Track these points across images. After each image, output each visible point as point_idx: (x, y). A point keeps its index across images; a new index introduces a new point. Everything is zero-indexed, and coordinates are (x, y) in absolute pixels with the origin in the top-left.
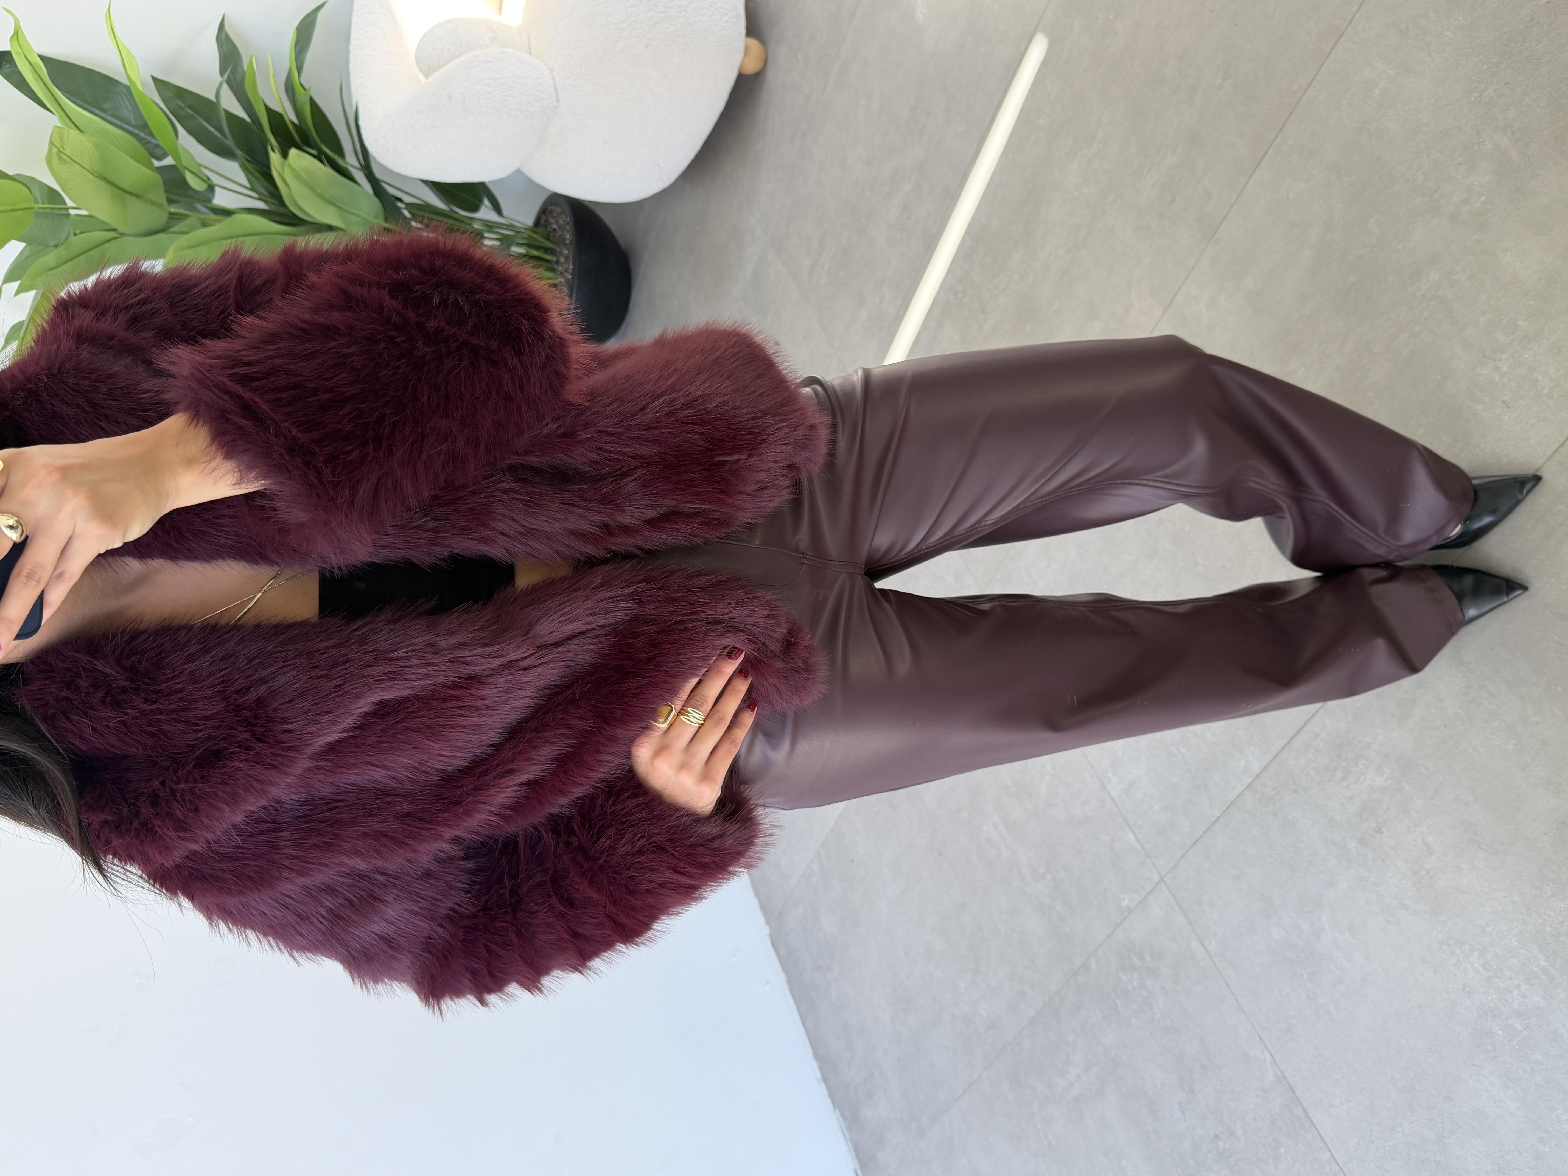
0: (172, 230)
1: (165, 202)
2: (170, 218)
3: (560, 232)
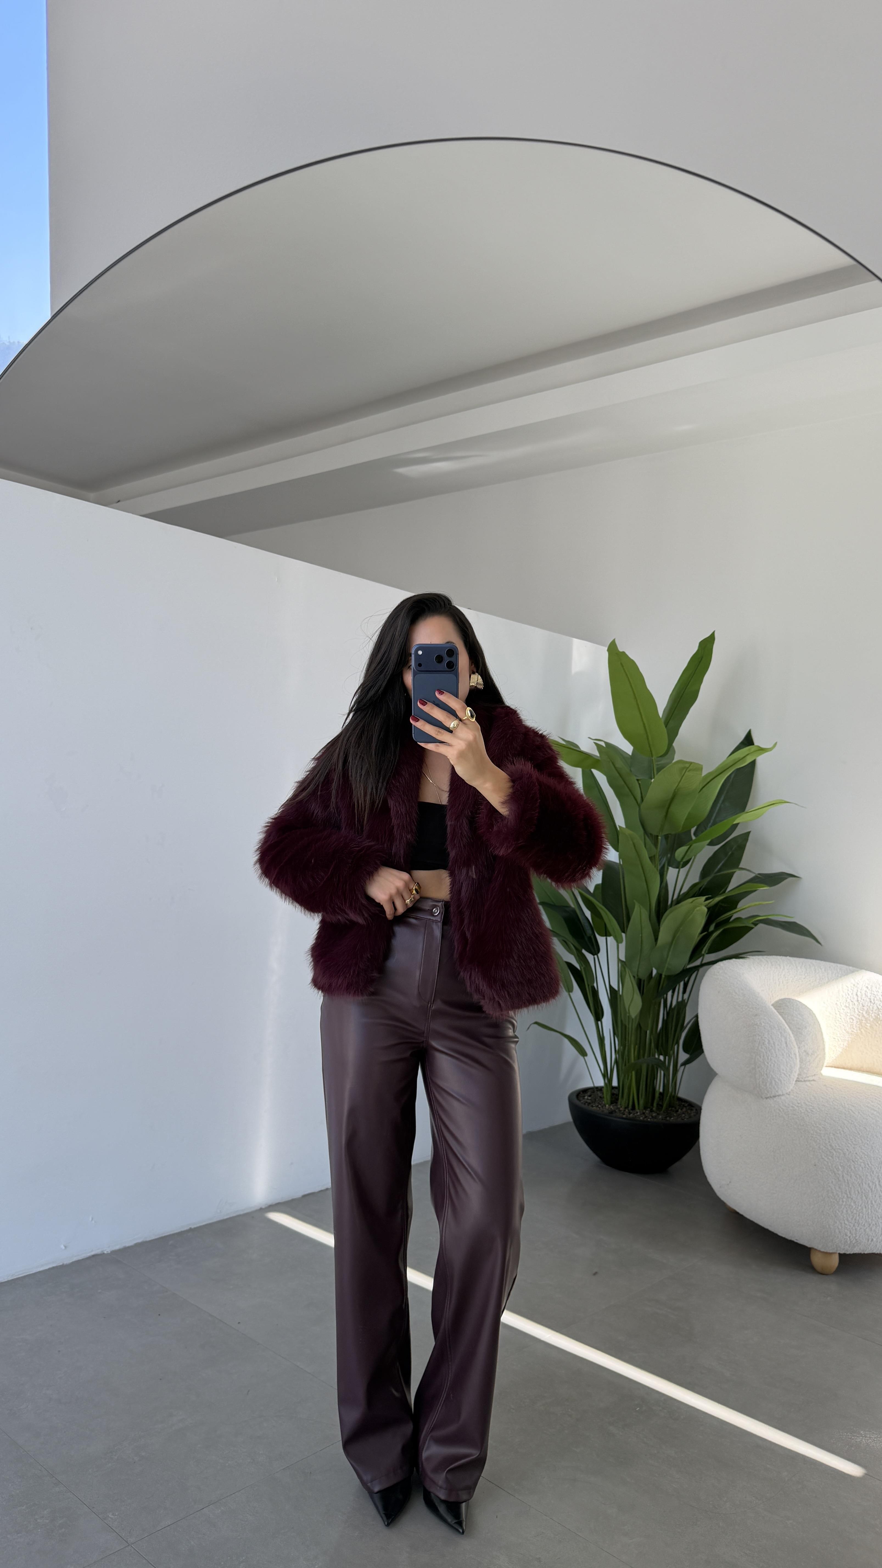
0: (647, 837)
1: (665, 832)
2: (655, 836)
3: (675, 1114)
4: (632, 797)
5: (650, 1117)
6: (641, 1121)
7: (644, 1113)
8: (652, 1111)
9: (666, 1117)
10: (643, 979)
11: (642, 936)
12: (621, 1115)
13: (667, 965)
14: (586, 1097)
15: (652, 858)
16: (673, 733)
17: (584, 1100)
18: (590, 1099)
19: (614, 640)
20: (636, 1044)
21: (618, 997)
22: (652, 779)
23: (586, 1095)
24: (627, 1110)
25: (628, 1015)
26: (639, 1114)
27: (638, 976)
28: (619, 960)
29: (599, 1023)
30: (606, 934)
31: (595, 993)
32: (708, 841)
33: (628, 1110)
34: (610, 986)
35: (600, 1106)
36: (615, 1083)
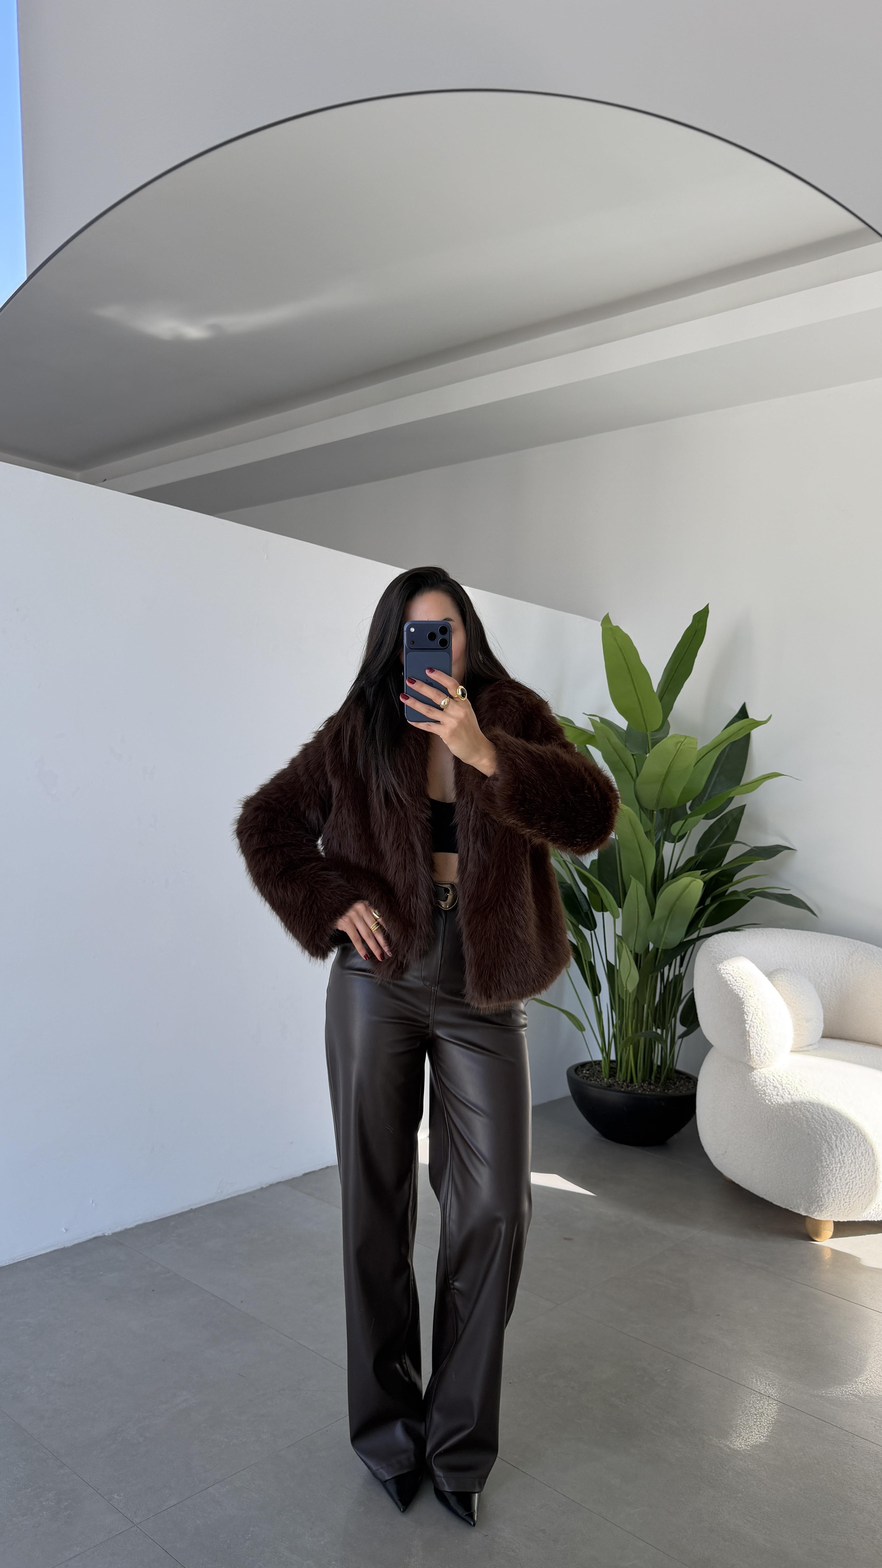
0: (642, 812)
1: (660, 808)
2: (650, 811)
3: (673, 1087)
4: (627, 772)
5: (649, 1090)
6: (639, 1094)
7: (642, 1086)
8: (650, 1084)
9: (664, 1090)
10: (639, 953)
11: (638, 911)
12: (620, 1088)
13: (663, 939)
14: (584, 1072)
15: (647, 833)
16: (667, 708)
17: (582, 1074)
18: (589, 1074)
19: (608, 613)
20: (633, 1018)
21: (616, 972)
22: (647, 754)
23: (585, 1069)
24: (625, 1084)
25: (625, 989)
26: (637, 1087)
27: (634, 950)
28: (616, 935)
29: (597, 997)
30: (603, 909)
31: (592, 968)
32: (704, 815)
33: (627, 1084)
34: (607, 961)
35: (598, 1080)
36: (613, 1057)
